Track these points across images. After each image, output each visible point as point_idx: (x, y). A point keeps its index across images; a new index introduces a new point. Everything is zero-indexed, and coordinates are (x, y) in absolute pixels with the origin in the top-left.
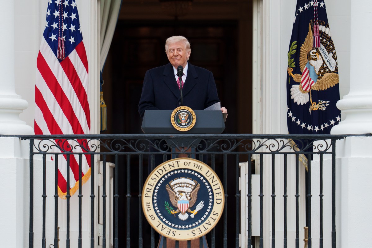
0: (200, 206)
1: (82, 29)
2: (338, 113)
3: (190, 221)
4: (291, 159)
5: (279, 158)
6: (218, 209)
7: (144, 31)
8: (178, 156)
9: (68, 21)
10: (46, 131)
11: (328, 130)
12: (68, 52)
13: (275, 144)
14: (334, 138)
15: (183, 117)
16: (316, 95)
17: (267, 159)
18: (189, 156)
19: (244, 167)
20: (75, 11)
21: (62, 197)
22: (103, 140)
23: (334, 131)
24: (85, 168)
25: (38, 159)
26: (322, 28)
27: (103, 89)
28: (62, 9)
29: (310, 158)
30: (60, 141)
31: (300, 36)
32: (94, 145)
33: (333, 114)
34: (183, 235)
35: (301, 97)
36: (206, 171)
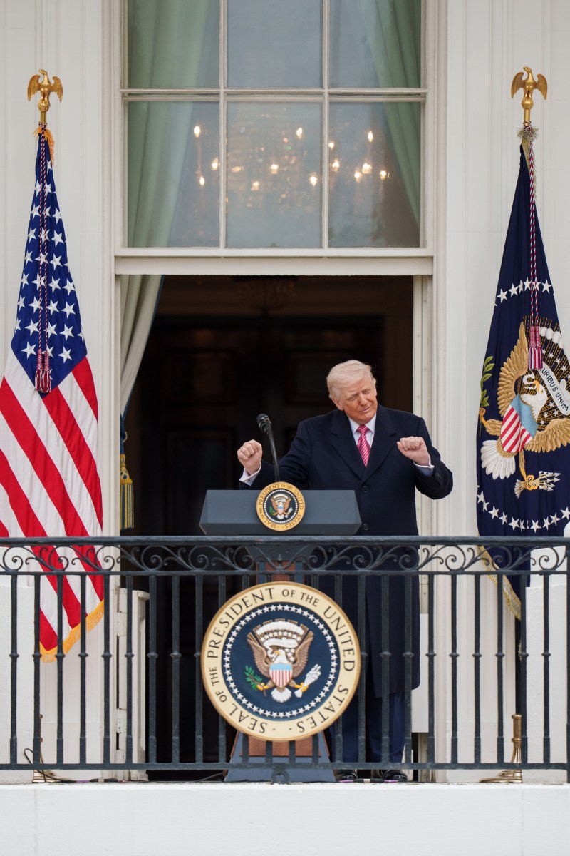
0: (314, 675)
1: (85, 334)
4: (489, 584)
5: (465, 583)
6: (348, 679)
7: (203, 337)
8: (270, 578)
9: (59, 319)
10: (15, 531)
11: (558, 529)
12: (58, 378)
13: (462, 555)
15: (281, 504)
17: (443, 583)
18: (292, 578)
20: (73, 298)
22: (125, 548)
24: (93, 603)
26: (545, 332)
27: (125, 448)
28: (47, 295)
29: (519, 586)
30: (45, 550)
31: (500, 346)
32: (108, 557)
33: (567, 498)
34: (281, 731)
35: (500, 465)
36: (324, 606)
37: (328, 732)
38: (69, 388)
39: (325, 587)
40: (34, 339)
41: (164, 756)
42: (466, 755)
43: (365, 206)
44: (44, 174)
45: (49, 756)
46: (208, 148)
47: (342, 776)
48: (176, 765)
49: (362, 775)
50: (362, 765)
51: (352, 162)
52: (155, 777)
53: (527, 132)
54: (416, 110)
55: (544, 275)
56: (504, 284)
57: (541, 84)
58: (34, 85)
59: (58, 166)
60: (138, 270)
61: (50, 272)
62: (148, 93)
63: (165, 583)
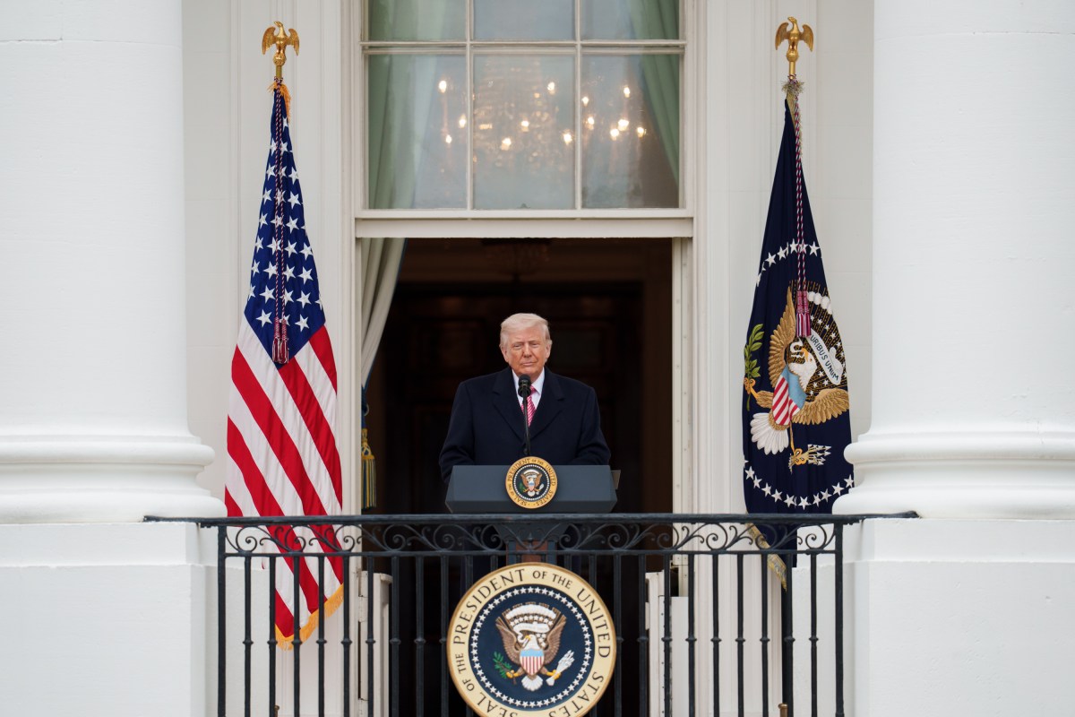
0: (566, 661)
2: (848, 470)
3: (545, 692)
4: (753, 564)
5: (727, 563)
6: (603, 666)
7: (451, 304)
9: (295, 285)
10: (251, 511)
11: (827, 506)
12: (295, 346)
13: (724, 533)
14: (840, 522)
15: (531, 479)
16: (802, 434)
17: (703, 564)
18: (542, 559)
19: (656, 581)
20: (310, 263)
21: (285, 644)
22: (367, 528)
23: (841, 506)
24: (332, 587)
25: (235, 566)
26: (814, 297)
27: (367, 423)
28: (283, 260)
29: (790, 562)
30: (281, 530)
32: (348, 537)
33: (838, 472)
35: (772, 439)
36: (577, 589)
38: (306, 358)
44: (280, 132)
46: (455, 103)
51: (607, 118)
53: (793, 86)
54: (674, 62)
55: (811, 237)
56: (770, 245)
57: (807, 35)
58: (269, 37)
60: (380, 233)
61: (286, 236)
63: (409, 564)
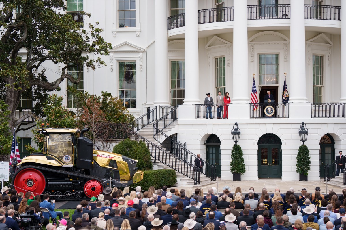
0: (272, 112)
1: (257, 90)
2: (289, 100)
3: (270, 113)
4: (283, 106)
5: (281, 106)
6: (274, 112)
7: (264, 90)
8: (269, 105)
9: (255, 89)
10: (252, 103)
11: (287, 102)
12: (255, 93)
13: (281, 104)
14: (288, 103)
15: (269, 101)
16: (286, 98)
17: (280, 106)
18: (270, 105)
19: (277, 107)
21: (254, 111)
23: (288, 102)
24: (257, 107)
25: (251, 106)
26: (287, 90)
27: (259, 97)
28: (254, 88)
29: (285, 106)
30: (254, 104)
31: (284, 90)
32: (258, 104)
33: (288, 100)
34: (269, 115)
35: (284, 98)
36: (272, 107)
37: (273, 115)
38: (256, 93)
39: (272, 106)
40: (254, 90)
41: (262, 117)
42: (282, 117)
43: (275, 82)
44: (254, 80)
45: (254, 117)
46: (265, 78)
47: (273, 118)
48: (263, 117)
49: (274, 118)
50: (275, 117)
51: (274, 79)
52: (261, 118)
53: (285, 77)
54: (278, 75)
55: (286, 86)
56: (284, 86)
57: (286, 74)
58: (253, 74)
59: (255, 79)
60: (260, 86)
61: (254, 86)
62: (261, 75)
63: (262, 106)
